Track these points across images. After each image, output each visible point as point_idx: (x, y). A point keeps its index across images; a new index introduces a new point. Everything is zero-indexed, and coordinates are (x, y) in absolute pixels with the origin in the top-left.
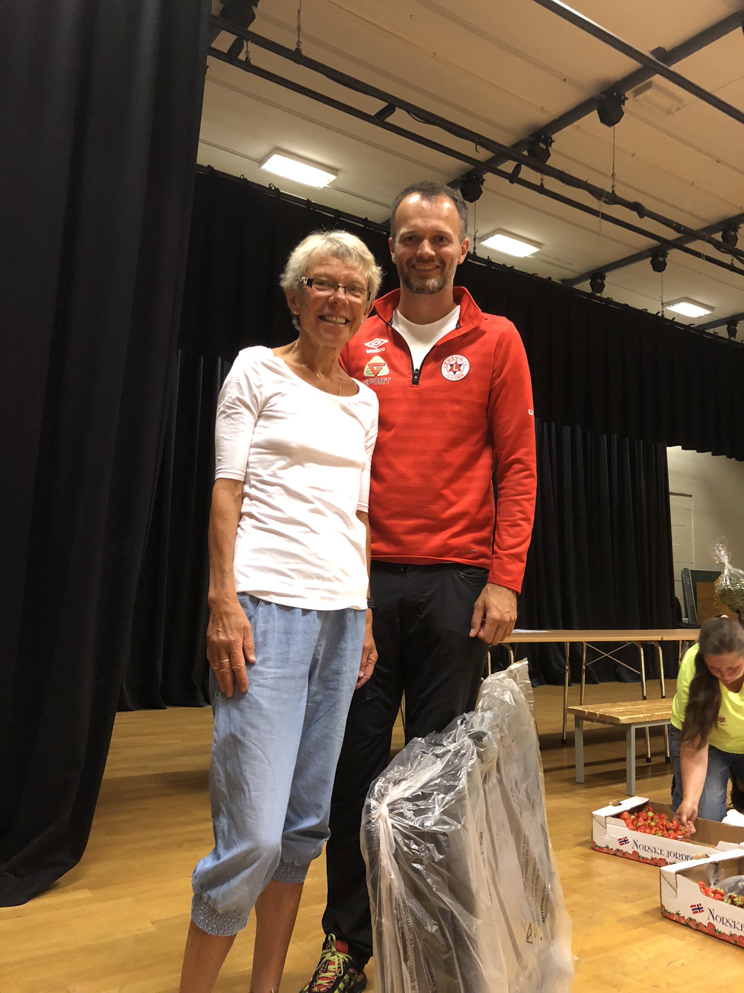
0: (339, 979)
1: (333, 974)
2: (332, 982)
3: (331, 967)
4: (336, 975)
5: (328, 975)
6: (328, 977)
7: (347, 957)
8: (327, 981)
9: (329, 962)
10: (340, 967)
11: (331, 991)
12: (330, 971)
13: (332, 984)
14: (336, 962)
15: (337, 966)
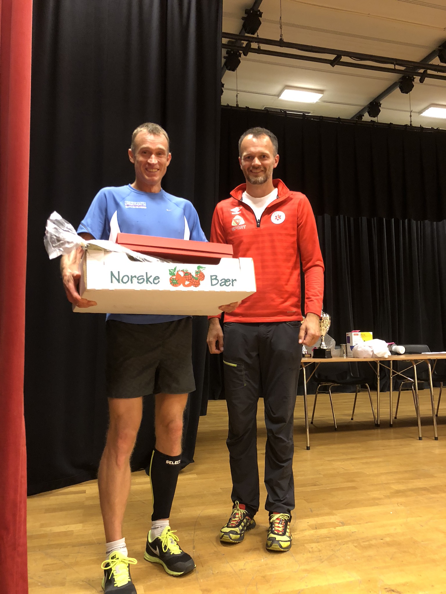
11: (237, 526)
12: (237, 518)
13: (238, 523)
14: (240, 514)
15: (240, 515)
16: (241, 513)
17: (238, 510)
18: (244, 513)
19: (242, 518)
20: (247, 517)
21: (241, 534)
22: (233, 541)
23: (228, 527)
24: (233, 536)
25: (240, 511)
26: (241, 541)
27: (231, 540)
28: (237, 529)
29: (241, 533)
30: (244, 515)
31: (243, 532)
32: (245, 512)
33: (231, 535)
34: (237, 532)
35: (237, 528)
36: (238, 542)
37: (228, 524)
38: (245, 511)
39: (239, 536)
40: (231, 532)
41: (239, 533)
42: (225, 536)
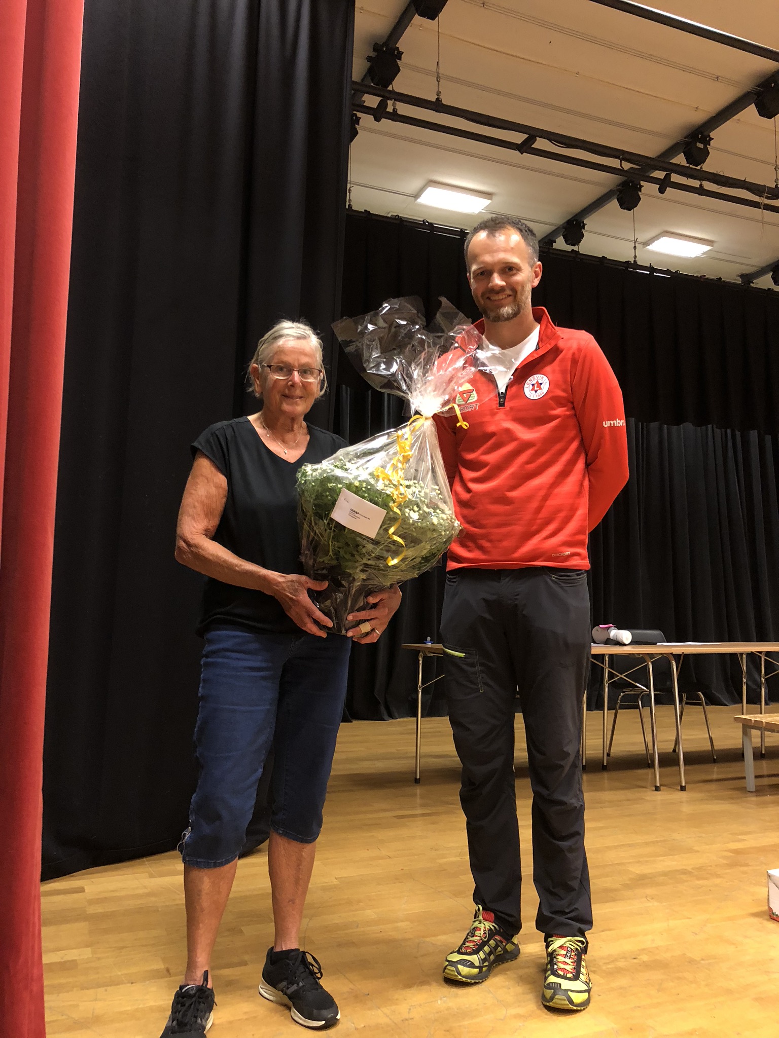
0: (484, 943)
1: (478, 938)
2: (477, 945)
3: (477, 933)
4: (481, 940)
5: (475, 939)
6: (474, 941)
7: (493, 926)
8: (473, 944)
9: (475, 929)
10: (486, 933)
11: (476, 952)
12: (477, 936)
13: (477, 947)
14: (483, 929)
15: (482, 932)
16: (485, 927)
17: (480, 922)
18: (490, 930)
19: (485, 938)
20: (498, 938)
21: (480, 968)
22: (464, 979)
23: (459, 952)
24: (464, 970)
25: (484, 924)
26: (481, 981)
27: (460, 977)
28: (474, 959)
29: (482, 965)
30: (491, 934)
31: (485, 964)
32: (492, 927)
33: (460, 967)
34: (472, 963)
35: (475, 956)
36: (473, 982)
37: (460, 948)
38: (494, 924)
39: (476, 970)
40: (463, 962)
41: (477, 964)
42: (449, 967)
